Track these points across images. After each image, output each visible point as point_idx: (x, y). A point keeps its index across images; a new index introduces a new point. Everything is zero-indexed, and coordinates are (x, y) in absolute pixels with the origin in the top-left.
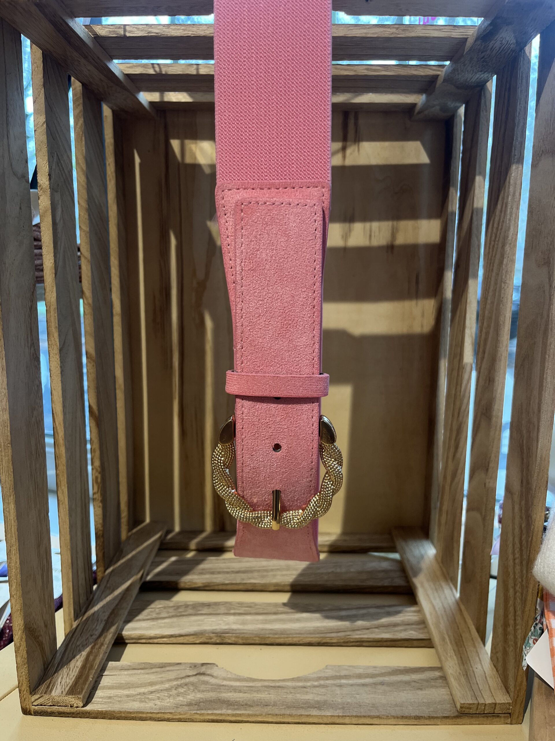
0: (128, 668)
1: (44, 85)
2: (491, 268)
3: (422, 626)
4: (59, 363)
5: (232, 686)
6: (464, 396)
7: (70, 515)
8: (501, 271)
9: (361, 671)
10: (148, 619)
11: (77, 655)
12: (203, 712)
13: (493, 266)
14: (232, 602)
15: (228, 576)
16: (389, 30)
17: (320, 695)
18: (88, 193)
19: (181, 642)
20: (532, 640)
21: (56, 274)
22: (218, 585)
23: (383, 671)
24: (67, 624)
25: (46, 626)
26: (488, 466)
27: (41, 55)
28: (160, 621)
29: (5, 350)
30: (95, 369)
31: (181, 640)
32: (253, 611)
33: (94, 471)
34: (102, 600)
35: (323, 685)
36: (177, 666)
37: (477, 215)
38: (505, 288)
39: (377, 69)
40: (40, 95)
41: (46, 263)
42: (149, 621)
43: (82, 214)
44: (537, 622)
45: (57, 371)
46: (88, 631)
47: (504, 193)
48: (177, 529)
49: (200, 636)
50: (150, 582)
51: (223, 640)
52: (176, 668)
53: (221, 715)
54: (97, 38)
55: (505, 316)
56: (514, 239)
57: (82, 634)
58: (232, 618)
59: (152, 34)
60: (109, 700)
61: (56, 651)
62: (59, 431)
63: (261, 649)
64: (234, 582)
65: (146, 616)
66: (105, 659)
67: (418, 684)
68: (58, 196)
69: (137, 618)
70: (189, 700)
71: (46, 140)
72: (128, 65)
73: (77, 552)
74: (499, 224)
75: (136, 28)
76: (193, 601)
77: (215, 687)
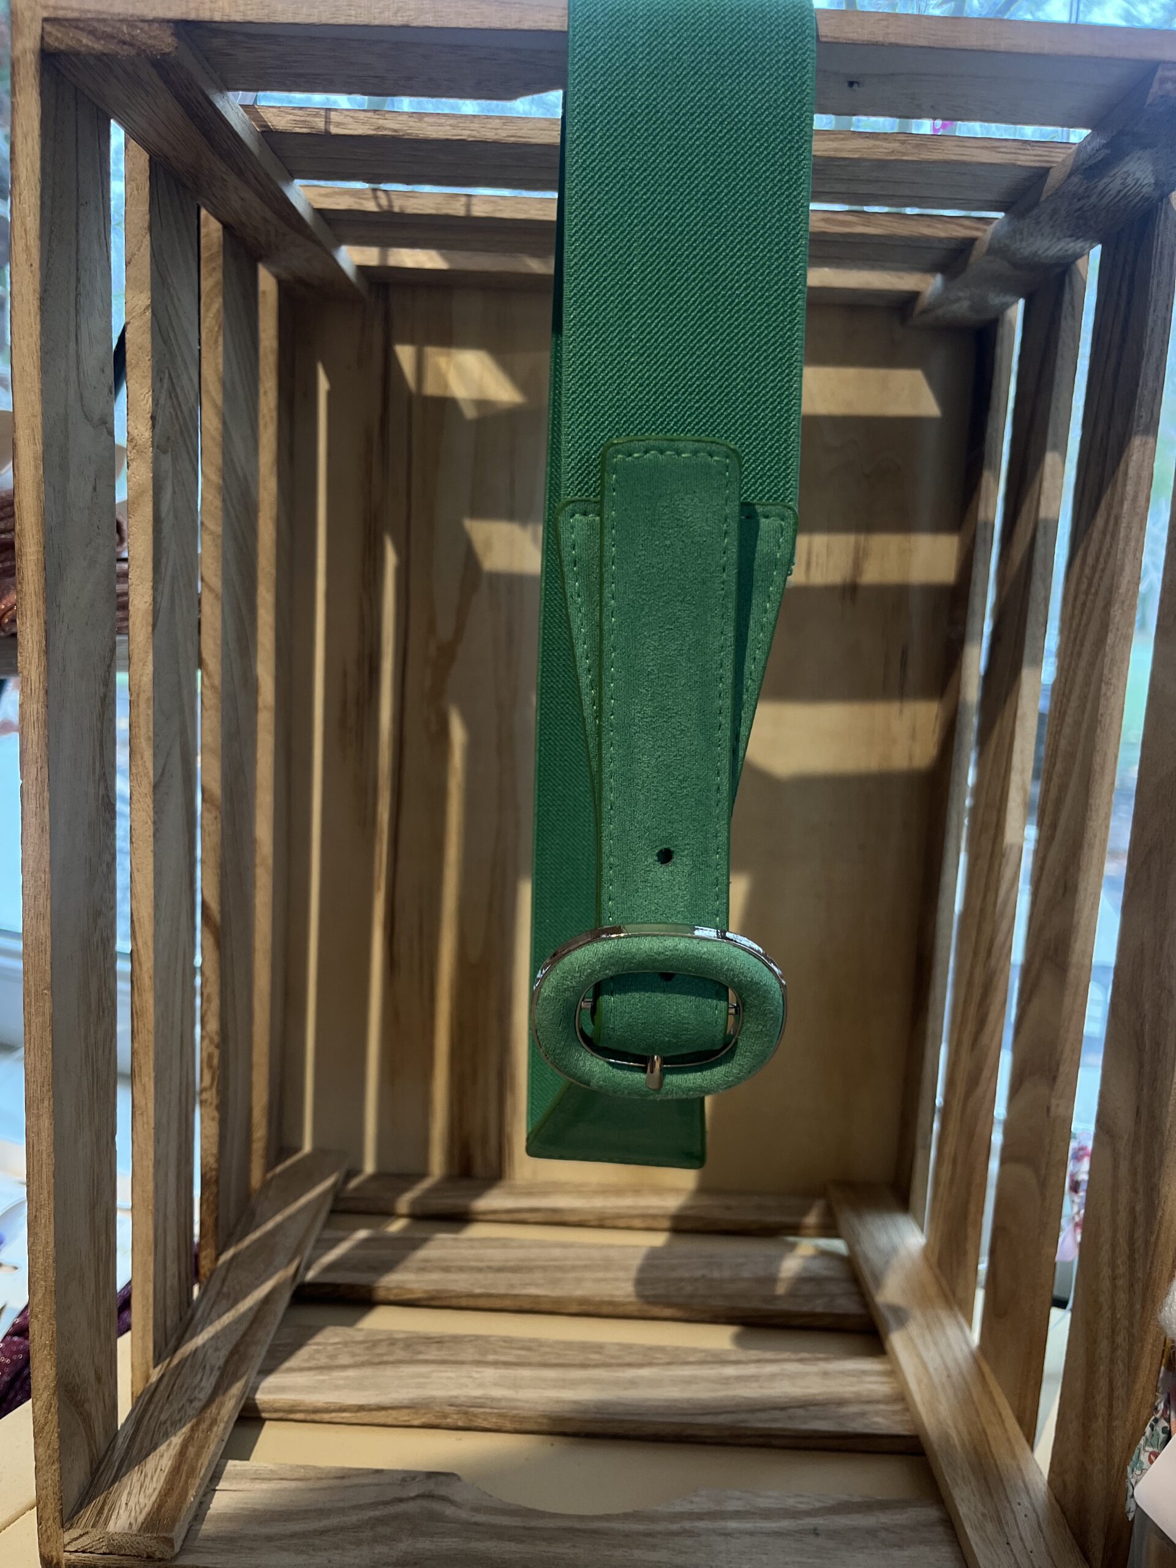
0: (268, 1476)
1: (151, 228)
2: (1077, 648)
3: (898, 1407)
4: (152, 814)
5: (493, 1526)
6: (1002, 914)
7: (157, 1140)
8: (1100, 657)
10: (310, 1369)
11: (161, 1444)
13: (1082, 645)
14: (491, 1336)
15: (480, 1276)
16: (886, 145)
17: (683, 1553)
18: (224, 454)
19: (382, 1421)
20: (1147, 1454)
21: (154, 626)
22: (459, 1296)
23: (818, 1505)
24: (138, 1374)
25: (99, 1379)
26: (1057, 1070)
27: (147, 164)
28: (336, 1374)
29: (49, 790)
30: (219, 826)
31: (380, 1417)
32: (538, 1359)
33: (207, 1042)
34: (211, 1323)
35: (689, 1532)
36: (374, 1475)
37: (1045, 533)
38: (1109, 694)
39: (846, 221)
40: (142, 249)
41: (136, 602)
42: (312, 1373)
43: (210, 497)
44: (1158, 1416)
45: (147, 831)
46: (184, 1390)
47: (1113, 495)
48: (369, 1167)
49: (423, 1411)
50: (312, 1285)
51: (470, 1420)
52: (373, 1480)
54: (268, 134)
55: (1105, 754)
56: (1131, 593)
57: (171, 1398)
58: (489, 1373)
59: (385, 133)
60: (228, 1547)
61: (117, 1433)
62: (143, 958)
63: (552, 1445)
64: (493, 1291)
65: (307, 1360)
66: (219, 1455)
67: (893, 1535)
68: (167, 461)
69: (287, 1364)
70: (401, 1554)
71: (150, 346)
72: (322, 191)
73: (165, 1215)
74: (1097, 559)
75: (352, 117)
76: (405, 1332)
77: (457, 1525)
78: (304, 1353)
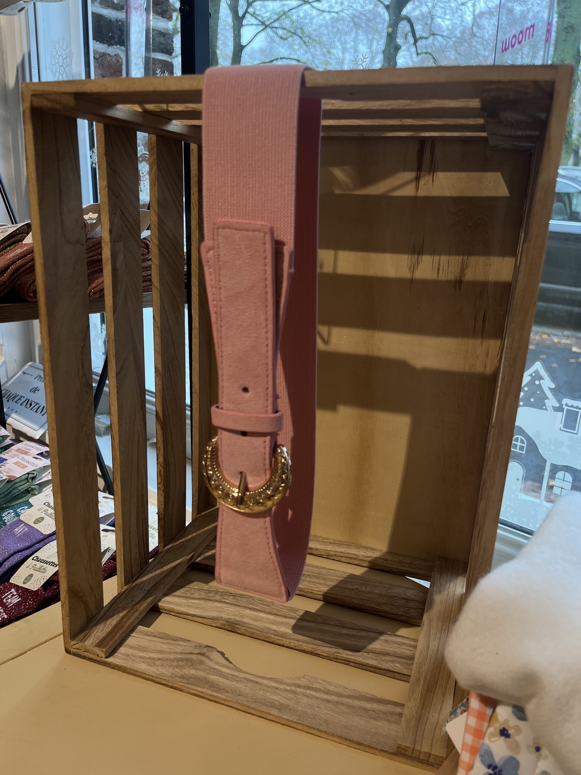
0: (153, 635)
4: (116, 384)
5: (220, 671)
9: (331, 688)
10: (182, 597)
11: (116, 615)
12: (189, 686)
17: (287, 699)
18: (159, 231)
19: (202, 622)
21: (114, 312)
23: (351, 694)
24: (120, 586)
25: (92, 589)
28: (190, 601)
29: (53, 385)
31: (201, 620)
33: (159, 465)
34: (152, 573)
35: (293, 691)
36: (188, 642)
42: (182, 599)
46: (132, 596)
49: (217, 621)
51: (233, 628)
52: (186, 644)
53: (202, 692)
57: (126, 598)
58: (248, 612)
60: (126, 658)
61: (102, 608)
62: (115, 438)
65: (182, 593)
66: (135, 623)
67: (375, 714)
69: (174, 593)
70: (183, 674)
77: (207, 668)
78: (182, 591)
